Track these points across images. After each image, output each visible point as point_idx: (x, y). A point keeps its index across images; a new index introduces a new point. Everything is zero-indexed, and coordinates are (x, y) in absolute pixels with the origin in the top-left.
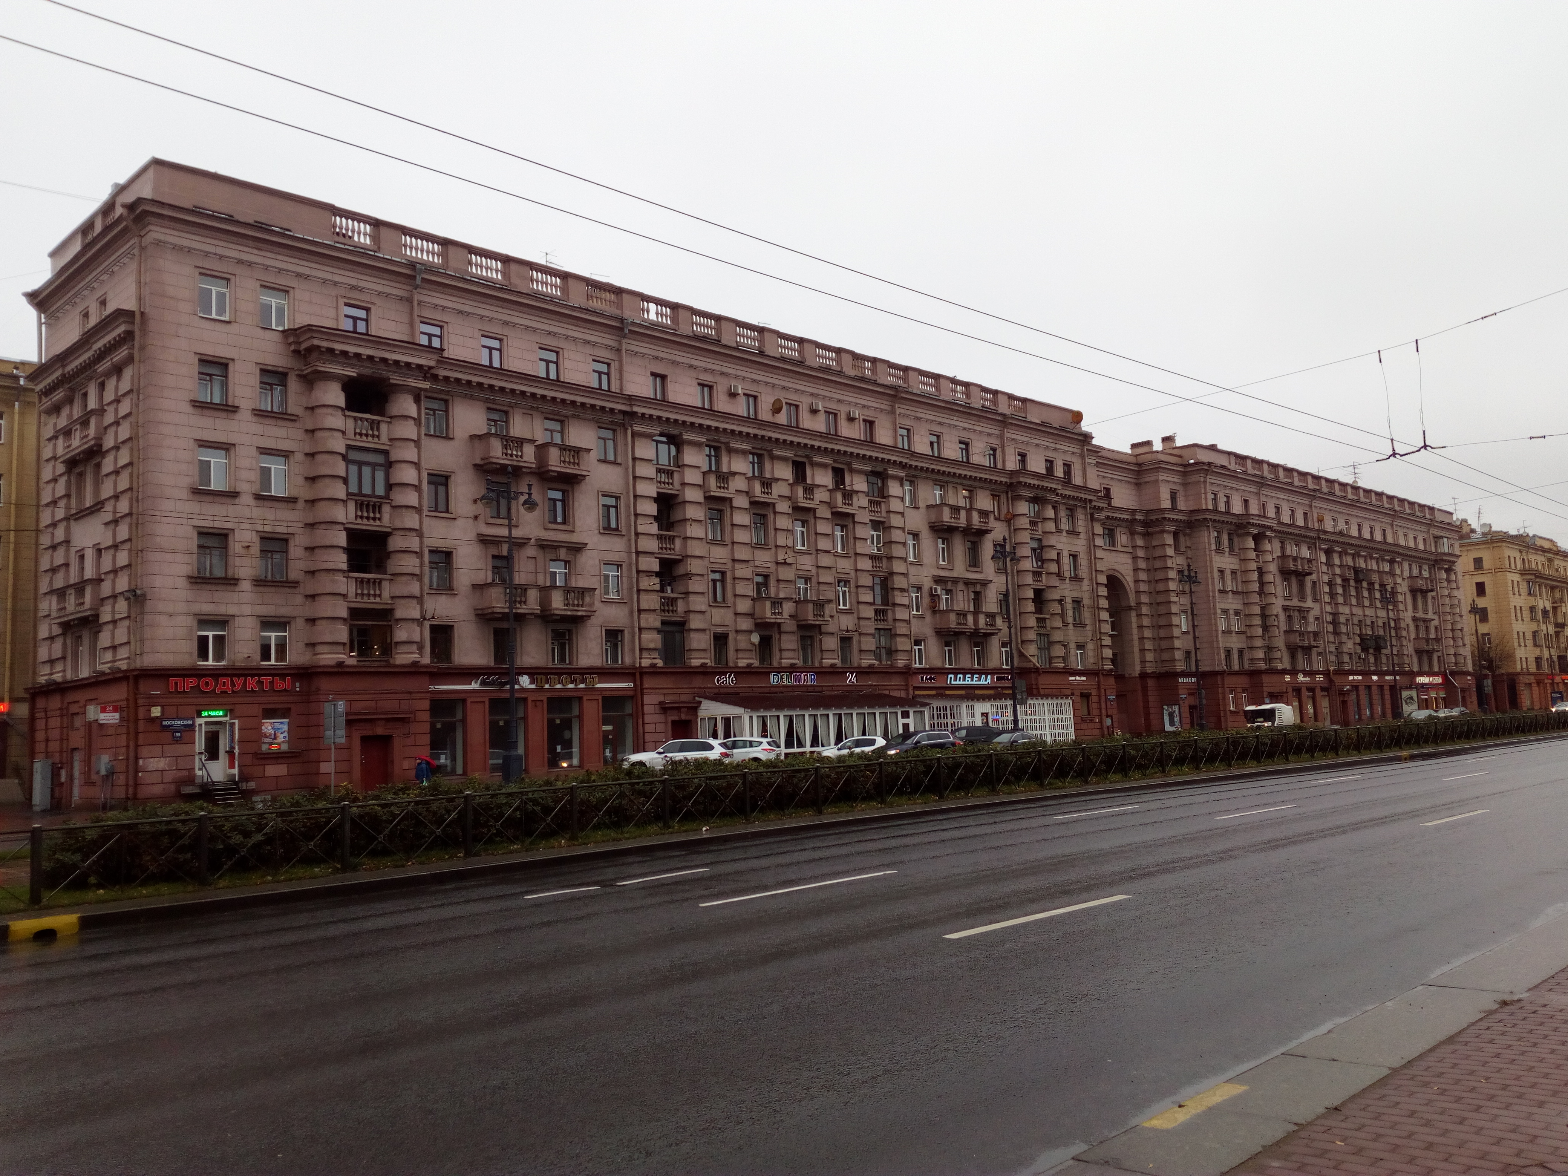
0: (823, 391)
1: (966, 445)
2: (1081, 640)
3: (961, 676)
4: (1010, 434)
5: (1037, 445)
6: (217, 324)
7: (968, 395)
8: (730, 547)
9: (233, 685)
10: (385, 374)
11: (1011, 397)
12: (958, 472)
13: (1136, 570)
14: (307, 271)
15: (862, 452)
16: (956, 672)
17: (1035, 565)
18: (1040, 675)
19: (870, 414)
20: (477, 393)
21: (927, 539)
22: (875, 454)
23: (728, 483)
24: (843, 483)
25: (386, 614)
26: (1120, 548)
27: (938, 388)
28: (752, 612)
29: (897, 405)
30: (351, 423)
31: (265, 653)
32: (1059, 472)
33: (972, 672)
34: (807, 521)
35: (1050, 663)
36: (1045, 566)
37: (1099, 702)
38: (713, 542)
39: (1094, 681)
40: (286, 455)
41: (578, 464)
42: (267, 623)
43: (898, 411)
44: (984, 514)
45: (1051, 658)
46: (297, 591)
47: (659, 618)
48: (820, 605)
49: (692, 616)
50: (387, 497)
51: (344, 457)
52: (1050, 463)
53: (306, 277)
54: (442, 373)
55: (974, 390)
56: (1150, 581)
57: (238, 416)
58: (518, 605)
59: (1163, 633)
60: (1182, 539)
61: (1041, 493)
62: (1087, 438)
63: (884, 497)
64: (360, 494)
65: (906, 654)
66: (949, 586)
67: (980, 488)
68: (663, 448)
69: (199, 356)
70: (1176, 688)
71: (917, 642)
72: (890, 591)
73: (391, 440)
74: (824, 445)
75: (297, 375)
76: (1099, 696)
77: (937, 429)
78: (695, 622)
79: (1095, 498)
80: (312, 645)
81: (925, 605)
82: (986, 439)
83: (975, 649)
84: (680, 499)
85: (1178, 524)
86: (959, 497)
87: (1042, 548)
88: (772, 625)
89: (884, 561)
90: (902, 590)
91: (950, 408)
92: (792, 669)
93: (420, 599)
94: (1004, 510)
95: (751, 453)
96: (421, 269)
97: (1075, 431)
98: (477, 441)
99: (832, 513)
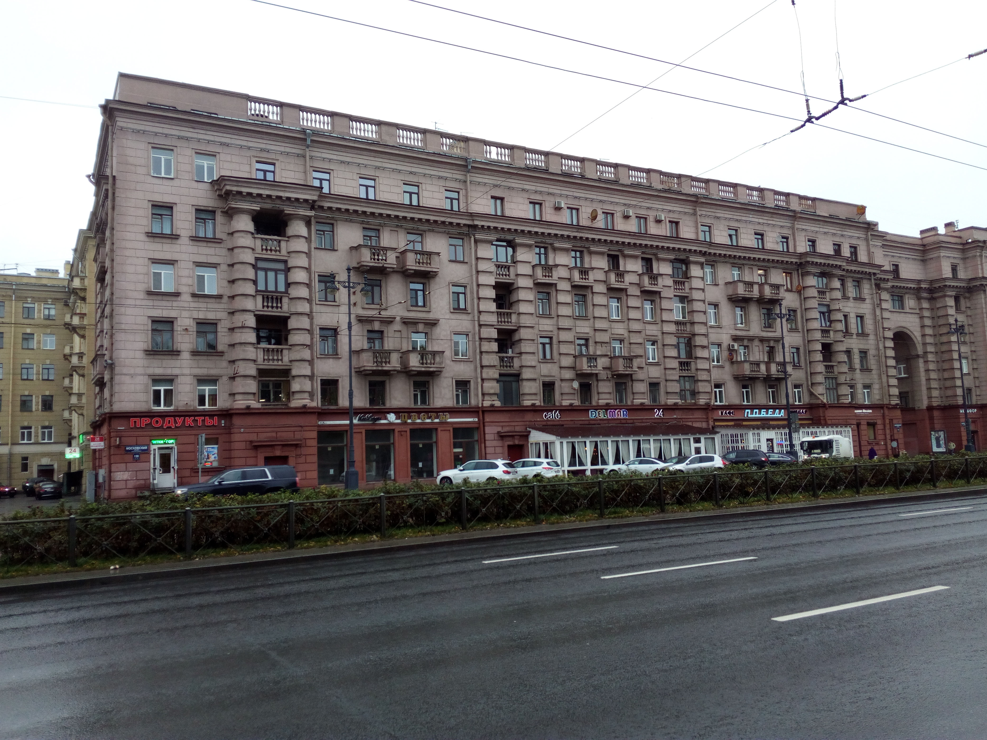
0: (633, 201)
1: (760, 235)
2: (867, 381)
3: (757, 411)
4: (799, 225)
5: (825, 233)
6: (164, 180)
7: (762, 197)
8: (555, 319)
9: (176, 422)
10: (282, 207)
11: (801, 198)
12: (752, 256)
13: (923, 327)
14: (228, 141)
15: (666, 245)
16: (752, 408)
17: (824, 325)
18: (827, 409)
19: (675, 217)
20: (354, 217)
21: (725, 308)
22: (677, 246)
23: (551, 273)
24: (652, 270)
25: (286, 372)
26: (907, 310)
27: (735, 194)
28: (573, 365)
29: (698, 209)
30: (259, 243)
31: (202, 401)
32: (846, 252)
33: (767, 408)
34: (620, 298)
35: (838, 400)
36: (833, 325)
37: (884, 429)
38: (543, 316)
39: (879, 413)
40: (214, 266)
41: (430, 264)
42: (202, 381)
43: (699, 213)
44: (777, 287)
45: (839, 396)
46: (223, 358)
47: (498, 372)
48: (630, 359)
49: (524, 370)
50: (286, 292)
51: (254, 266)
52: (838, 248)
53: (228, 145)
54: (326, 205)
55: (767, 194)
56: (935, 335)
57: (179, 242)
58: (384, 365)
59: (946, 375)
60: (962, 301)
61: (828, 270)
62: (870, 227)
63: (688, 278)
64: (266, 291)
65: (708, 394)
66: (746, 343)
67: (773, 267)
68: (502, 250)
69: (152, 203)
70: (958, 417)
71: (717, 386)
72: (693, 348)
73: (289, 253)
74: (633, 241)
75: (222, 212)
76: (884, 425)
77: (734, 224)
78: (526, 374)
79: (879, 272)
80: (233, 395)
81: (723, 357)
82: (778, 230)
83: (770, 390)
84: (515, 286)
85: (958, 290)
86: (756, 276)
87: (830, 311)
88: (590, 375)
89: (688, 326)
90: (703, 347)
91: (747, 208)
92: (607, 407)
93: (311, 362)
94: (795, 283)
95: (572, 250)
96: (309, 133)
97: (860, 221)
98: (354, 251)
99: (641, 292)
